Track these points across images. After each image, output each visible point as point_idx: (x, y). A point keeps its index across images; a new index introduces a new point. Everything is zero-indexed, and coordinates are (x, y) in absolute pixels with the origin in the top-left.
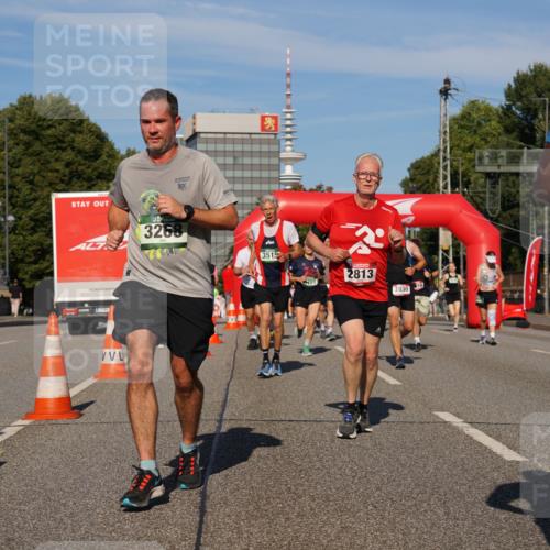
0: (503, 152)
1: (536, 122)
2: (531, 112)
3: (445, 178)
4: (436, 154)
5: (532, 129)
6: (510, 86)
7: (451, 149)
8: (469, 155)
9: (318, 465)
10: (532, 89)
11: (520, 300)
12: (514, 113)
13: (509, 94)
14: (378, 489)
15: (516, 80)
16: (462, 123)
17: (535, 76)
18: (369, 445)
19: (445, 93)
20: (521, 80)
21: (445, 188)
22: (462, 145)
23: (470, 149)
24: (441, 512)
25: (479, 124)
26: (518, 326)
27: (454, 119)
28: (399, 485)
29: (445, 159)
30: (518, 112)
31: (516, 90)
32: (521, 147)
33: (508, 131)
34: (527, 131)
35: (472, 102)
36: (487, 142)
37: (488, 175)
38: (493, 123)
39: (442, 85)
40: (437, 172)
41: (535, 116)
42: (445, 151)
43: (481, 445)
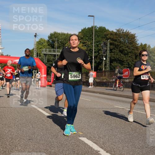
0: (48, 50)
1: (54, 44)
2: (53, 41)
3: (35, 54)
4: (33, 49)
5: (54, 45)
6: (49, 36)
7: (37, 48)
8: (41, 50)
9: (4, 117)
10: (54, 37)
11: (50, 81)
12: (50, 42)
13: (49, 37)
14: (18, 122)
15: (50, 35)
16: (39, 43)
17: (54, 34)
18: (16, 112)
19: (35, 36)
20: (51, 35)
21: (35, 56)
22: (39, 47)
23: (41, 48)
24: (31, 127)
25: (43, 43)
26: (50, 87)
27: (37, 42)
28: (22, 121)
29: (35, 50)
30: (51, 41)
31: (50, 37)
32: (51, 49)
33: (49, 45)
34: (53, 45)
35: (41, 38)
36: (44, 47)
37: (44, 54)
38: (46, 43)
39: (35, 34)
40: (34, 53)
41: (54, 42)
42: (35, 49)
43: (41, 112)
